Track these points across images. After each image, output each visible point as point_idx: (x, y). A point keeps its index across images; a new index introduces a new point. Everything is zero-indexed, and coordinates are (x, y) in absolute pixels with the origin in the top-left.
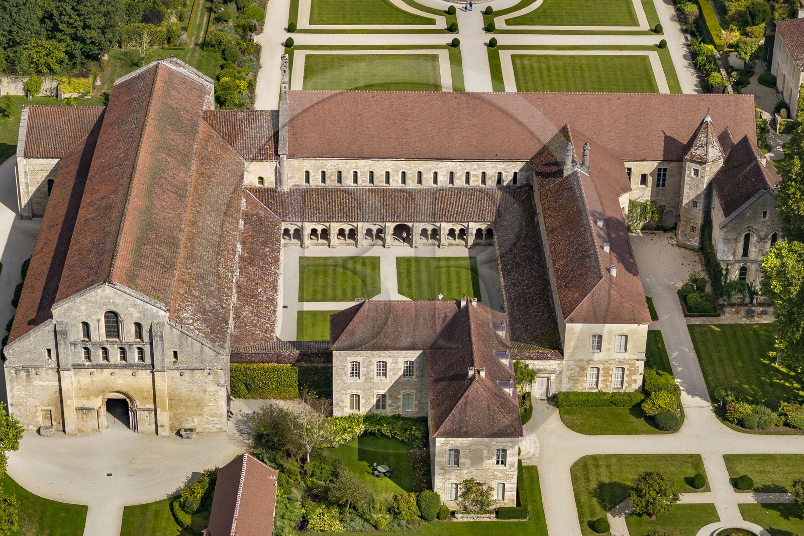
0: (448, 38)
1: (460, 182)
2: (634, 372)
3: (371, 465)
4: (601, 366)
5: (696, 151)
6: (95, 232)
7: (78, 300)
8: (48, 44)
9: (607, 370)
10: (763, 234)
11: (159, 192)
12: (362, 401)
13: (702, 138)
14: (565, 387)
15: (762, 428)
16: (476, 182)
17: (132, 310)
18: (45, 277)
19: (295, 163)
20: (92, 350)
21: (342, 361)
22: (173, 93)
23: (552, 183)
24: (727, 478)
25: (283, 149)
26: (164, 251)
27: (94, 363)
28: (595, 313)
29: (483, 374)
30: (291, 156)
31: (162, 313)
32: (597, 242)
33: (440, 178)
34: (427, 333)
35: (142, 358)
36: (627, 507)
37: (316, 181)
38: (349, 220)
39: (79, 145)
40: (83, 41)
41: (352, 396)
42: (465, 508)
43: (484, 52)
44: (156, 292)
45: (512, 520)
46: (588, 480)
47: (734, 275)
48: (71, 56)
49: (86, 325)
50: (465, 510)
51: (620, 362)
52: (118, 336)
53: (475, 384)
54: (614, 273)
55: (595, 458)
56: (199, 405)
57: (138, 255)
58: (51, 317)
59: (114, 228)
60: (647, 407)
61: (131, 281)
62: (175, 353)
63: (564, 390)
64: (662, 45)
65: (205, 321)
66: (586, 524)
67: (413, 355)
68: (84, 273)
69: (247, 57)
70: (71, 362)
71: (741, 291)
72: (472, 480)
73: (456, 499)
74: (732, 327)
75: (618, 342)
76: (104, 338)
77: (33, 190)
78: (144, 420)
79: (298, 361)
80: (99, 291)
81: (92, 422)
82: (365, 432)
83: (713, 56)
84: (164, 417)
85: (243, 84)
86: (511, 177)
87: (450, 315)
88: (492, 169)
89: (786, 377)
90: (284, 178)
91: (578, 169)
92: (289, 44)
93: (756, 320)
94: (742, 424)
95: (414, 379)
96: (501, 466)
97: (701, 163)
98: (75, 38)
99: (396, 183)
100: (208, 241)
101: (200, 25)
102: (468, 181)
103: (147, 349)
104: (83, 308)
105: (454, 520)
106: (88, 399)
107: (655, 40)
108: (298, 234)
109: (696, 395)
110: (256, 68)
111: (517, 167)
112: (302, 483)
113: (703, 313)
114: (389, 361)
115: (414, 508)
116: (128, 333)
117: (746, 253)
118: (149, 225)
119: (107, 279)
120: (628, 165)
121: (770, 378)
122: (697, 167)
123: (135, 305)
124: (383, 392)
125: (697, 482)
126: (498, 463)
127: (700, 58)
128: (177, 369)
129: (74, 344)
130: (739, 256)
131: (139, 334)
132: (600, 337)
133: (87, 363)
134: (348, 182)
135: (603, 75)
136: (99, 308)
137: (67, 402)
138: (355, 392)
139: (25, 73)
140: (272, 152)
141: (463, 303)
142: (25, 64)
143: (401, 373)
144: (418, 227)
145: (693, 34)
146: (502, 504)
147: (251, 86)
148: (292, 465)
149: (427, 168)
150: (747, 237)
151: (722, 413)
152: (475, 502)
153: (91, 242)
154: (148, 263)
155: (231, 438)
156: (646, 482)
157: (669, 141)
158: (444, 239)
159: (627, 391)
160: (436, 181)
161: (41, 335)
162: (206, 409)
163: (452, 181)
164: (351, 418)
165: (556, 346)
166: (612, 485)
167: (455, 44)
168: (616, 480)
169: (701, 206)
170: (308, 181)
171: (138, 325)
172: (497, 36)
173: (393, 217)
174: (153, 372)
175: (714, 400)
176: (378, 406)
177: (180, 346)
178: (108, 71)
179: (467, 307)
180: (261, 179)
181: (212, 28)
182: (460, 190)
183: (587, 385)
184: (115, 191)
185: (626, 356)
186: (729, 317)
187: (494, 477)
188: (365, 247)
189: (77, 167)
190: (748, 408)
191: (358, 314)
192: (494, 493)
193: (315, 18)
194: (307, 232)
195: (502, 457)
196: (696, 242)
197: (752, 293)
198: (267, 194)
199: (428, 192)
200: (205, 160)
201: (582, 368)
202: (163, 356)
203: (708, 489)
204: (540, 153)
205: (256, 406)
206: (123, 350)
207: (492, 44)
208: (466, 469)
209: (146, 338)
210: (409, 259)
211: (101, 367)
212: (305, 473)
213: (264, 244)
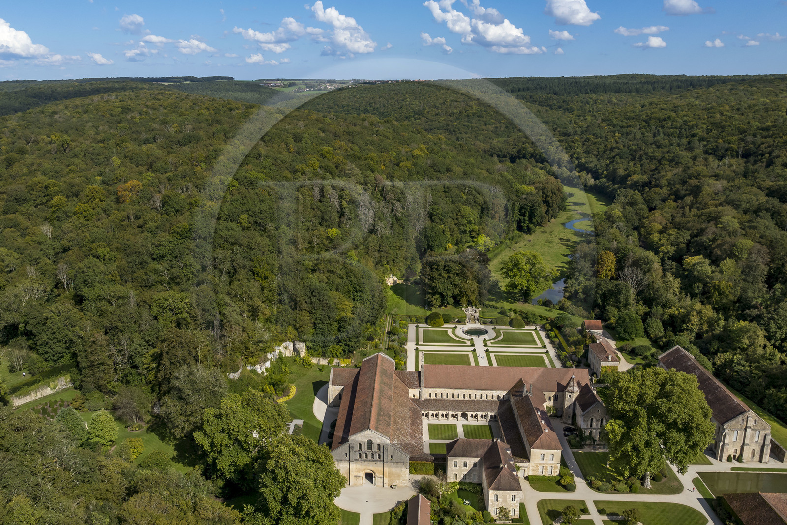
0: (472, 349)
1: (484, 398)
2: (556, 468)
3: (463, 500)
4: (544, 466)
5: (569, 388)
6: (362, 411)
7: (359, 435)
8: (337, 347)
9: (546, 467)
10: (598, 419)
11: (383, 398)
12: (458, 476)
13: (571, 384)
14: (531, 473)
15: (606, 491)
16: (490, 398)
17: (377, 439)
19: (426, 389)
20: (362, 454)
21: (451, 462)
22: (384, 364)
23: (519, 398)
24: (596, 510)
25: (422, 384)
26: (387, 419)
27: (362, 459)
28: (542, 446)
29: (505, 467)
30: (425, 387)
31: (388, 441)
32: (539, 419)
33: (477, 396)
34: (482, 451)
35: (379, 457)
36: (561, 520)
37: (433, 396)
38: (446, 410)
39: (351, 381)
40: (349, 346)
41: (454, 474)
43: (485, 354)
44: (385, 434)
45: (518, 523)
46: (544, 509)
47: (587, 434)
48: (344, 351)
49: (360, 444)
50: (500, 519)
51: (551, 464)
52: (371, 449)
53: (503, 470)
54: (547, 431)
55: (545, 500)
56: (399, 476)
57: (378, 421)
58: (348, 441)
59: (369, 410)
60: (562, 481)
61: (377, 429)
62: (392, 456)
64: (547, 352)
65: (402, 445)
67: (477, 459)
68: (359, 426)
69: (403, 354)
70: (354, 459)
71: (590, 439)
72: (502, 507)
73: (497, 514)
74: (589, 453)
75: (550, 457)
76: (366, 450)
77: (334, 397)
78: (379, 481)
79: (434, 461)
80: (367, 432)
81: (359, 481)
82: (460, 488)
83: (566, 356)
84: (386, 480)
85: (403, 362)
86: (502, 396)
87: (490, 445)
88: (496, 393)
89: (612, 471)
90: (422, 395)
91: (528, 394)
92: (417, 349)
93: (597, 451)
94: (598, 489)
95: (477, 468)
96: (514, 502)
97: (572, 393)
98: (346, 345)
99: (461, 398)
100: (400, 416)
101: (386, 342)
102: (487, 398)
103: (382, 454)
104: (360, 438)
105: (496, 523)
106: (359, 473)
107: (544, 350)
108: (427, 415)
109: (579, 477)
110: (406, 357)
111: (505, 393)
112: (438, 507)
113: (577, 447)
114: (468, 461)
115: (481, 517)
116: (375, 449)
117: (591, 426)
118: (380, 409)
119: (369, 428)
120: (544, 393)
121: (606, 471)
122: (570, 394)
124: (466, 473)
125: (585, 511)
126: (512, 501)
127: (562, 357)
128: (392, 462)
129: (356, 452)
130: (589, 426)
131: (379, 449)
132: (544, 455)
133: (360, 459)
134: (445, 397)
136: (365, 438)
137: (351, 473)
139: (329, 357)
140: (418, 385)
141: (495, 440)
142: (329, 354)
143: (472, 466)
144: (470, 414)
145: (558, 349)
146: (514, 517)
147: (405, 363)
148: (435, 499)
149: (473, 392)
150: (592, 419)
151: (590, 484)
152: (504, 516)
153: (360, 415)
154: (382, 423)
155: (411, 489)
156: (568, 510)
157: (559, 384)
158: (479, 418)
159: (553, 475)
161: (344, 448)
162: (401, 478)
163: (482, 397)
164: (454, 483)
165: (526, 457)
166: (554, 511)
167: (474, 350)
168: (554, 509)
169: (571, 408)
170: (430, 396)
171: (379, 445)
172: (488, 348)
173: (461, 410)
174: (383, 463)
175: (586, 480)
176: (463, 478)
177: (394, 453)
178: (356, 357)
179: (496, 442)
180: (414, 395)
181: (390, 343)
182: (484, 401)
183: (539, 473)
184: (368, 397)
185: (553, 462)
186: (587, 449)
187: (511, 506)
188: (451, 421)
189: (350, 389)
190: (600, 483)
191: (457, 444)
192: (511, 512)
193: (425, 341)
194: (430, 415)
195: (514, 499)
196: (570, 421)
197: (595, 441)
198: (416, 401)
199: (473, 401)
200: (396, 388)
201: (537, 466)
202: (387, 457)
203: (589, 514)
204: (513, 388)
205: (418, 477)
206: (373, 454)
207: (487, 351)
208: (501, 503)
209: (382, 450)
210: (467, 425)
211: (365, 460)
212: (439, 503)
213: (417, 418)
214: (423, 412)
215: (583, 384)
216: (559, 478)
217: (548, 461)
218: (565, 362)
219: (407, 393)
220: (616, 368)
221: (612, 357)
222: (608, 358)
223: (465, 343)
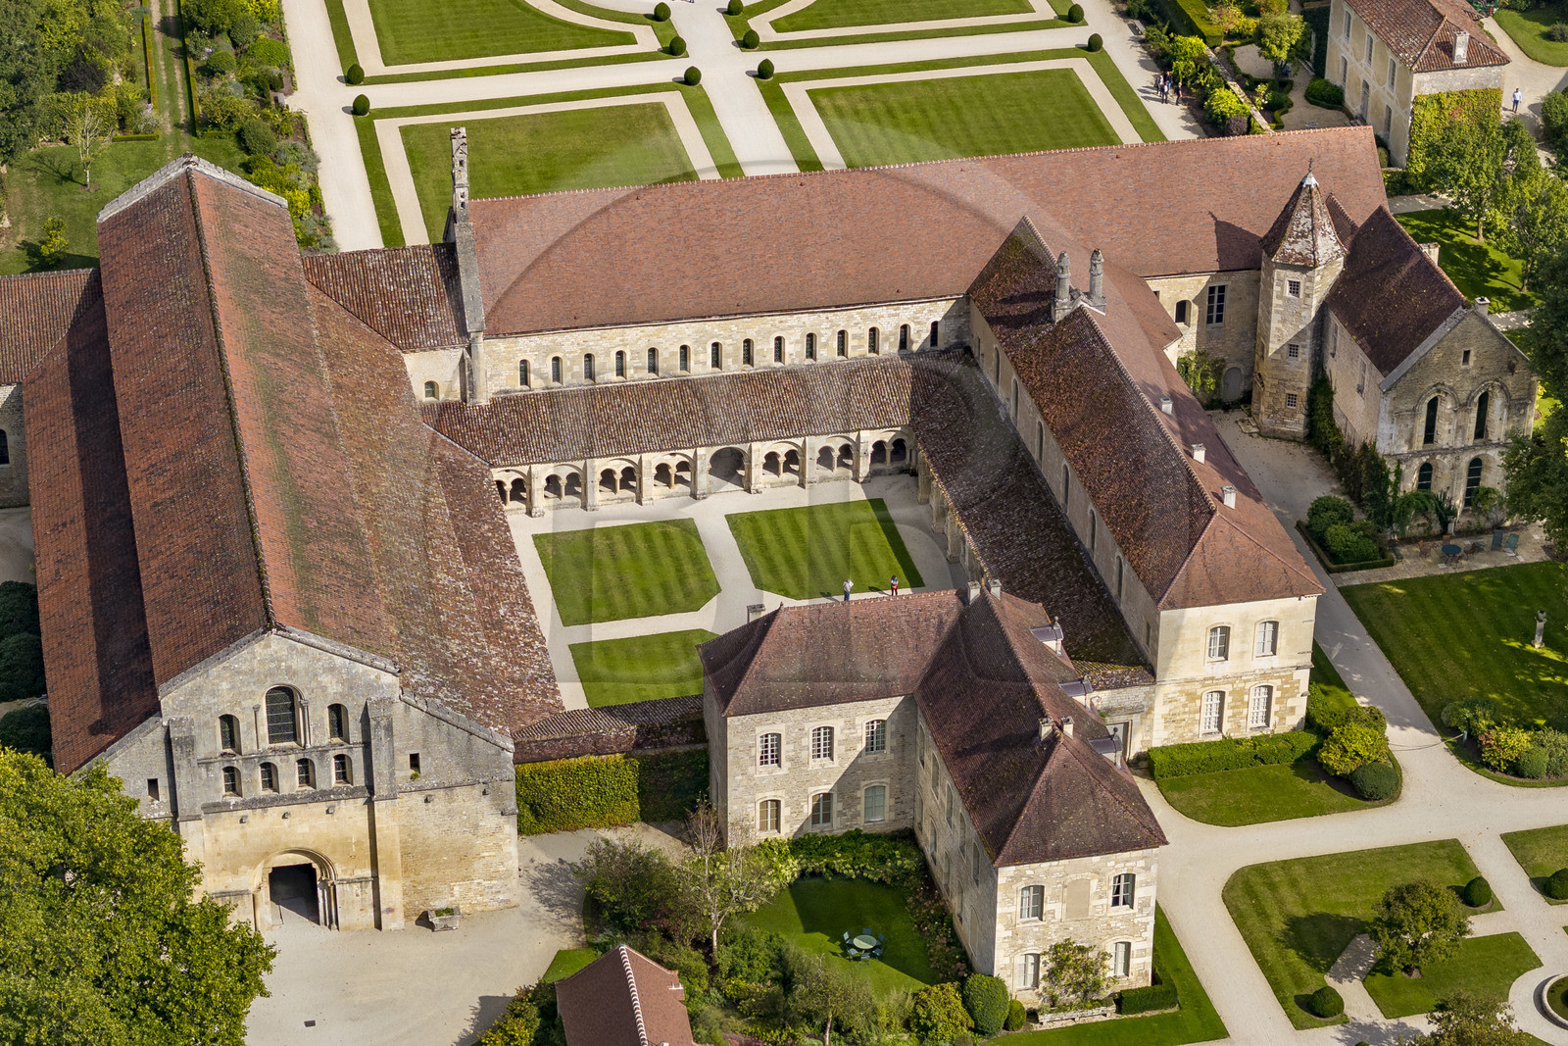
0: (675, 68)
1: (827, 353)
2: (1288, 693)
3: (836, 937)
4: (1227, 689)
5: (1291, 247)
6: (191, 528)
7: (214, 671)
9: (1239, 694)
10: (1463, 396)
11: (290, 432)
12: (785, 812)
13: (1302, 220)
14: (1161, 738)
15: (1556, 775)
16: (858, 349)
17: (326, 679)
18: (90, 632)
19: (500, 345)
20: (244, 772)
22: (237, 227)
23: (1032, 338)
24: (1525, 880)
25: (474, 320)
26: (344, 551)
27: (247, 796)
28: (1214, 585)
29: (1069, 729)
30: (493, 334)
31: (388, 679)
32: (1177, 443)
33: (789, 348)
34: (908, 660)
35: (344, 774)
36: (1359, 957)
37: (542, 379)
38: (622, 448)
39: (55, 353)
41: (764, 804)
42: (1053, 1000)
43: (752, 89)
44: (360, 637)
45: (1148, 1014)
46: (1263, 914)
47: (1410, 483)
49: (228, 721)
50: (1055, 1004)
51: (1264, 675)
52: (295, 737)
53: (1058, 751)
54: (1230, 500)
55: (1261, 870)
56: (464, 857)
57: (305, 572)
58: (155, 709)
59: (235, 516)
60: (1331, 757)
61: (311, 619)
62: (414, 760)
63: (1157, 743)
64: (1094, 45)
65: (455, 685)
66: (1292, 1002)
67: (884, 709)
69: (283, 143)
70: (200, 801)
71: (1423, 511)
72: (1066, 945)
73: (1036, 984)
74: (1426, 582)
75: (1260, 636)
76: (266, 744)
78: (353, 903)
79: (638, 745)
80: (258, 648)
82: (803, 873)
83: (1203, 58)
84: (393, 892)
85: (302, 199)
86: (926, 334)
87: (950, 620)
88: (888, 319)
90: (481, 380)
91: (1083, 303)
92: (359, 108)
93: (1465, 565)
94: (1516, 771)
95: (887, 754)
96: (1123, 909)
97: (1304, 269)
99: (701, 366)
100: (399, 522)
101: (171, 87)
102: (842, 350)
104: (225, 686)
105: (1036, 1027)
106: (235, 872)
107: (1077, 36)
108: (522, 490)
109: (1408, 725)
110: (310, 162)
111: (938, 311)
112: (714, 992)
113: (1364, 562)
114: (838, 725)
115: (961, 1013)
116: (317, 730)
117: (1429, 437)
118: (299, 503)
119: (268, 623)
120: (1154, 285)
121: (1534, 674)
122: (1296, 276)
123: (332, 669)
124: (826, 789)
125: (1475, 894)
126: (1116, 902)
127: (1180, 65)
128: (420, 790)
129: (207, 763)
130: (1419, 443)
131: (339, 727)
132: (1226, 630)
133: (233, 800)
134: (607, 374)
135: (999, 114)
136: (259, 682)
138: (770, 795)
140: (451, 327)
141: (974, 593)
143: (861, 746)
144: (759, 451)
145: (1146, 20)
146: (1124, 984)
147: (314, 200)
148: (693, 957)
149: (762, 330)
150: (1433, 406)
151: (1471, 751)
152: (1077, 985)
153: (189, 548)
154: (325, 580)
155: (533, 918)
156: (1407, 906)
157: (1226, 232)
159: (1279, 731)
160: (779, 355)
161: (138, 752)
162: (478, 865)
163: (811, 353)
164: (766, 848)
166: (1315, 920)
167: (691, 78)
168: (1317, 909)
169: (1305, 354)
170: (525, 380)
171: (337, 710)
172: (772, 56)
173: (710, 434)
174: (370, 803)
175: (1445, 729)
176: (815, 818)
177: (425, 743)
179: (983, 599)
180: (431, 387)
181: (199, 90)
182: (827, 369)
183: (1201, 730)
184: (203, 439)
185: (1276, 662)
186: (1411, 566)
187: (1111, 931)
188: (658, 501)
189: (69, 399)
190: (1521, 740)
191: (769, 638)
192: (1109, 963)
193: (393, 51)
194: (539, 484)
195: (1124, 891)
196: (1297, 425)
197: (1445, 514)
198: (450, 417)
199: (767, 378)
200: (334, 358)
201: (1192, 697)
202: (389, 766)
203: (1497, 907)
204: (983, 279)
205: (574, 847)
206: (305, 765)
207: (764, 72)
208: (1058, 924)
209: (355, 734)
210: (752, 518)
211: (262, 804)
212: (714, 970)
213: (475, 516)
214: (497, 474)
215: (1359, 217)
216: (1310, 740)
217: (1249, 658)
218: (1205, 94)
219: (399, 378)
220: (1489, 97)
221: (1472, 45)
222: (1448, 48)
223: (629, 39)
